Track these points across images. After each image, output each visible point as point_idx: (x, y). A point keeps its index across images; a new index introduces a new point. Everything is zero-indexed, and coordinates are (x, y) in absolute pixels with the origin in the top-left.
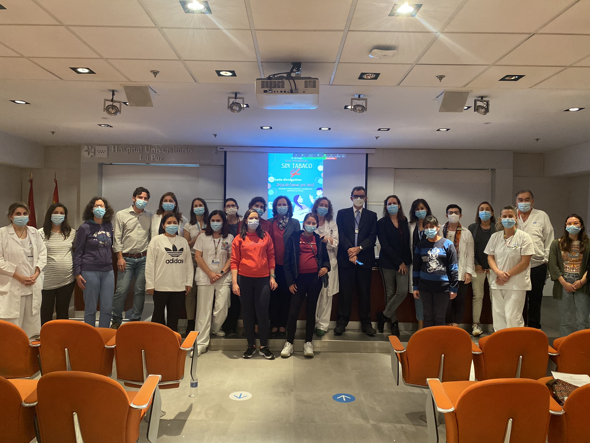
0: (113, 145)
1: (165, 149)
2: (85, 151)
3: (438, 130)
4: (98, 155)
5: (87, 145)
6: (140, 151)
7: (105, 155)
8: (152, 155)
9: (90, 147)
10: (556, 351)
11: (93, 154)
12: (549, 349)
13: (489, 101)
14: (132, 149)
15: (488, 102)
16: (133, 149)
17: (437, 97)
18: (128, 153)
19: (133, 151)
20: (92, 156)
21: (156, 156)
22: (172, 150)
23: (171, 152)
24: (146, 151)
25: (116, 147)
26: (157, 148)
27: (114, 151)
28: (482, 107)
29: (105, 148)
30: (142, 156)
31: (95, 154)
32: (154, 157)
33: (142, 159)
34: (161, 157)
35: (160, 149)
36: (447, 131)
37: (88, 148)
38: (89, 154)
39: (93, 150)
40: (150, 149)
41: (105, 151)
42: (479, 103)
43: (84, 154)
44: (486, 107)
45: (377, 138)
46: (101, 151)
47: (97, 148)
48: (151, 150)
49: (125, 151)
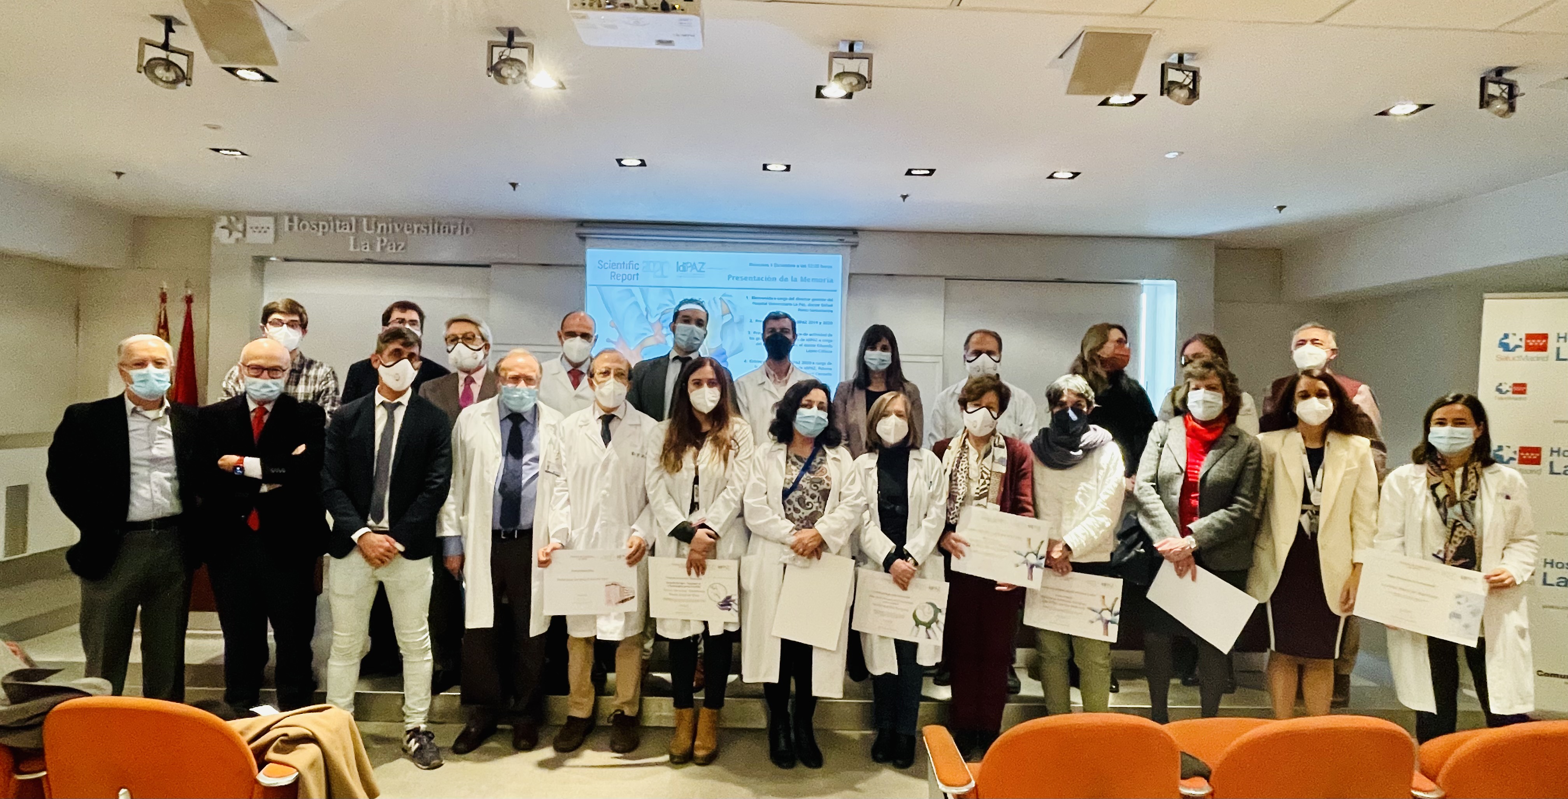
0: (288, 214)
1: (410, 227)
2: (222, 227)
3: (1051, 177)
4: (253, 237)
5: (228, 214)
6: (351, 229)
7: (269, 237)
8: (379, 239)
9: (233, 219)
10: (1433, 786)
11: (240, 235)
12: (1415, 778)
13: (1199, 68)
14: (332, 224)
15: (1195, 74)
16: (335, 226)
17: (1061, 57)
18: (324, 233)
19: (335, 230)
20: (237, 240)
21: (388, 241)
22: (428, 228)
23: (423, 231)
24: (365, 230)
25: (296, 219)
26: (392, 222)
27: (291, 228)
28: (1181, 86)
29: (269, 222)
30: (355, 240)
31: (244, 236)
32: (384, 244)
33: (355, 248)
34: (400, 245)
35: (399, 226)
36: (1073, 178)
37: (230, 221)
38: (230, 234)
39: (240, 226)
40: (376, 223)
41: (268, 228)
42: (1173, 75)
43: (221, 235)
44: (1191, 86)
45: (904, 197)
46: (260, 229)
47: (251, 221)
48: (376, 227)
49: (316, 229)
